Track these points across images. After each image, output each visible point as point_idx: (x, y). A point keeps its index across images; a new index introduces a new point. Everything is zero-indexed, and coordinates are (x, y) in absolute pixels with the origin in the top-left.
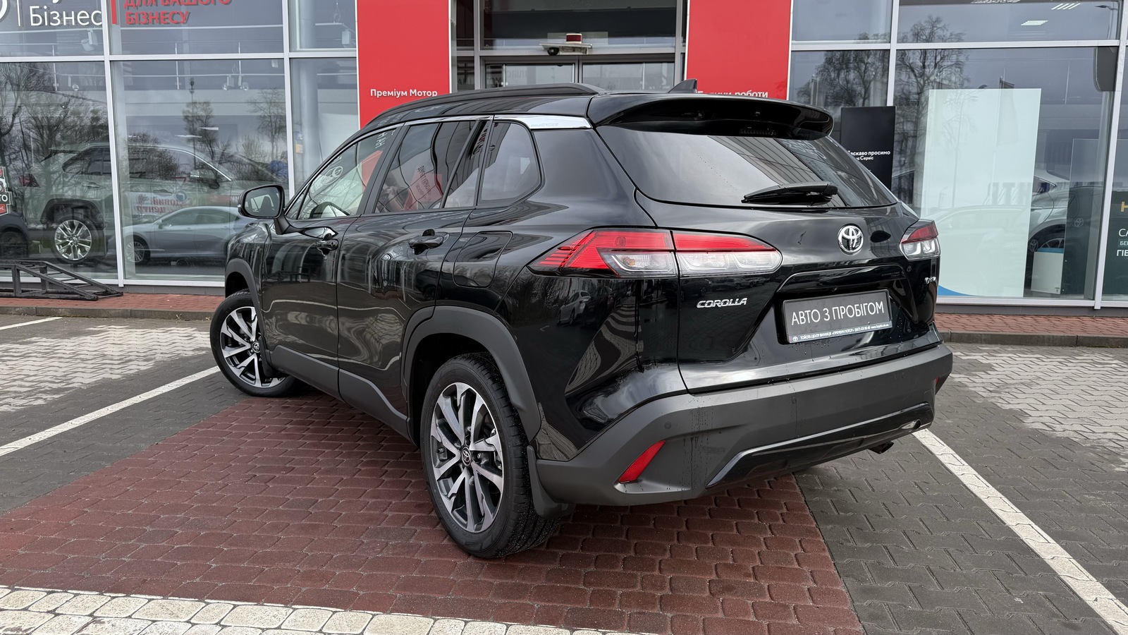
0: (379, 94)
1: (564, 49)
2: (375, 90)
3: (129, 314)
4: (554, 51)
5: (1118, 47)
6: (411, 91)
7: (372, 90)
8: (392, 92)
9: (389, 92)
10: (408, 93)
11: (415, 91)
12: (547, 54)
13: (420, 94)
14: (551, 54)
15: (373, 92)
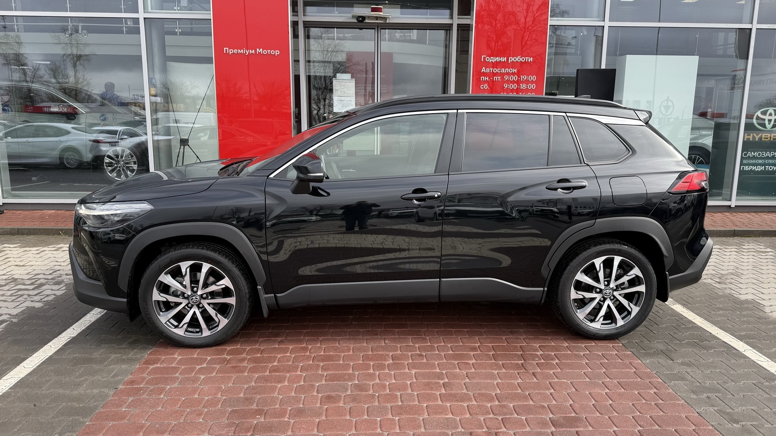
0: (231, 51)
1: (369, 17)
2: (227, 48)
3: (16, 232)
4: (361, 19)
5: (751, 29)
6: (258, 49)
7: (225, 49)
8: (242, 50)
9: (239, 50)
10: (256, 51)
11: (261, 50)
12: (356, 21)
13: (265, 52)
14: (359, 21)
15: (226, 50)
